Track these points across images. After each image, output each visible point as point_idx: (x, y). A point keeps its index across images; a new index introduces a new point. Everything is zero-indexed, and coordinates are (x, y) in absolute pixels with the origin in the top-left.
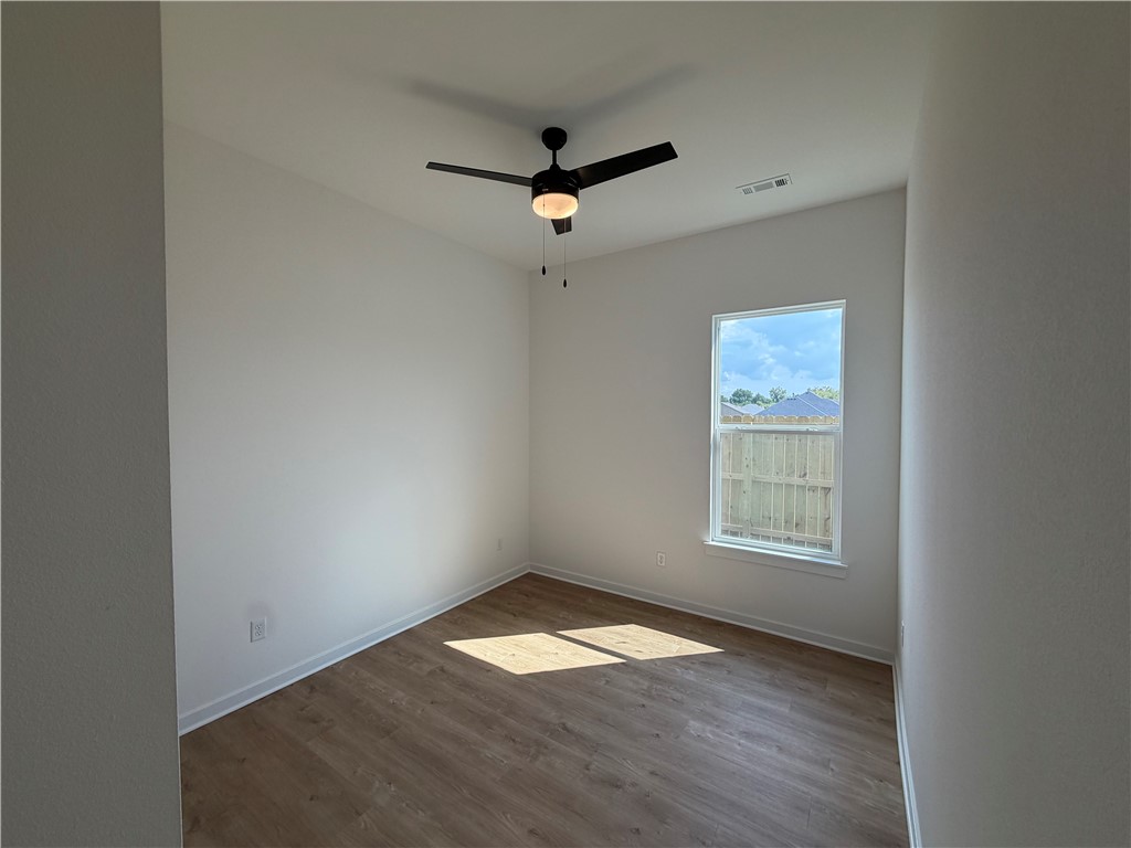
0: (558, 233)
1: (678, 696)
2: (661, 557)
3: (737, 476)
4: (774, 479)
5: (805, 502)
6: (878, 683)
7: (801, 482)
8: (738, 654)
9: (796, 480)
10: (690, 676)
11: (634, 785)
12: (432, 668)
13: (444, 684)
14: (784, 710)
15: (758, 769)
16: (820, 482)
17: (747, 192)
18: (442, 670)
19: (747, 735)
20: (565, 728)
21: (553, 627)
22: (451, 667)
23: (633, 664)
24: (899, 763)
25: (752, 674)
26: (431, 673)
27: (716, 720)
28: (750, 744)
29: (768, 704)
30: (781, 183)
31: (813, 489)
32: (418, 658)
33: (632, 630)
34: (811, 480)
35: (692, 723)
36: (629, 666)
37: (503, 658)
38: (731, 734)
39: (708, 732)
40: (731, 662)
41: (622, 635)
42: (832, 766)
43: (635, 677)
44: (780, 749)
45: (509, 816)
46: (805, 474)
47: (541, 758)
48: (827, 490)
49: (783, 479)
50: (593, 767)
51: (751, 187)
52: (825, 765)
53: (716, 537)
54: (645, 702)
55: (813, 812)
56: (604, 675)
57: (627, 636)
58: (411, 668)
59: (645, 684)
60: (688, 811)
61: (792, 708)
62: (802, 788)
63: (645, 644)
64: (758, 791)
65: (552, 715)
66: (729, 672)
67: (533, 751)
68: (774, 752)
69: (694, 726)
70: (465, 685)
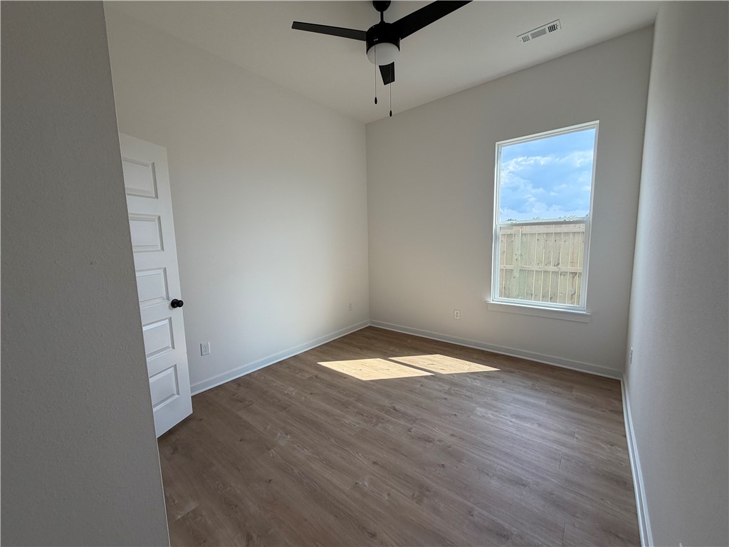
0: (385, 83)
1: (469, 394)
2: (457, 313)
3: (509, 267)
4: (535, 268)
5: (557, 283)
6: (610, 390)
7: (555, 269)
8: (511, 372)
9: (551, 268)
10: (478, 383)
11: (440, 441)
12: (311, 375)
13: (318, 384)
14: (543, 403)
15: (524, 435)
16: (570, 269)
17: (525, 39)
18: (317, 377)
19: (517, 417)
20: (395, 409)
21: (385, 355)
22: (322, 376)
23: (438, 376)
24: (625, 436)
25: (520, 383)
26: (310, 378)
27: (496, 407)
28: (518, 422)
29: (531, 400)
30: (552, 28)
31: (564, 274)
32: (302, 370)
33: (438, 357)
34: (562, 268)
35: (478, 409)
36: (436, 377)
37: (354, 371)
38: (505, 416)
39: (490, 414)
40: (504, 376)
41: (431, 360)
42: (576, 436)
43: (440, 383)
44: (540, 425)
45: (360, 454)
46: (559, 264)
47: (380, 425)
48: (574, 274)
49: (542, 267)
50: (413, 430)
51: (529, 34)
52: (572, 435)
53: (495, 298)
54: (446, 397)
55: (563, 461)
56: (420, 382)
57: (434, 361)
58: (297, 375)
59: (447, 387)
60: (477, 457)
61: (548, 402)
62: (555, 447)
63: (446, 365)
64: (525, 447)
65: (386, 402)
66: (504, 382)
67: (374, 421)
68: (535, 427)
69: (480, 411)
70: (331, 386)
